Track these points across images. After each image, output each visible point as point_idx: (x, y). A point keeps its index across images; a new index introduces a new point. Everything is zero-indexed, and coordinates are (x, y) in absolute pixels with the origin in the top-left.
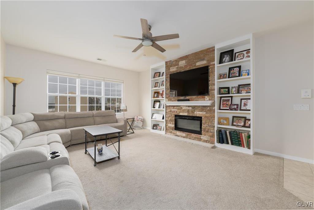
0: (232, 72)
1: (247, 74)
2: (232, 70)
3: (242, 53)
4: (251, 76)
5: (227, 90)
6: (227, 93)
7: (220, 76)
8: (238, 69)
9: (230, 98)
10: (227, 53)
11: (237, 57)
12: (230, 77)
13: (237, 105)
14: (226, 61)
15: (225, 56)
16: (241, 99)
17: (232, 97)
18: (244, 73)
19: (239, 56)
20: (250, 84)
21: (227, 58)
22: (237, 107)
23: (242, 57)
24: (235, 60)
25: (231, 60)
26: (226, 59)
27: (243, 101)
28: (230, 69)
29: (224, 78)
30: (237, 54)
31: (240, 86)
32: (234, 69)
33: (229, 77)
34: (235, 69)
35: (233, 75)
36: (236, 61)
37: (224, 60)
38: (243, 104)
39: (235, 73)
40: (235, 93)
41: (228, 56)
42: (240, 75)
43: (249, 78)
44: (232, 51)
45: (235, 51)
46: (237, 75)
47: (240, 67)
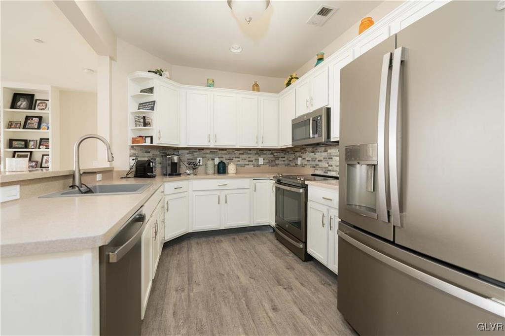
0: (29, 121)
1: (47, 128)
2: (30, 119)
3: (45, 102)
4: (50, 131)
5: (23, 143)
6: (24, 146)
7: (10, 124)
8: (38, 120)
9: (29, 154)
10: (25, 97)
11: (38, 105)
12: (27, 127)
13: (37, 162)
14: (22, 106)
15: (21, 99)
16: (43, 156)
17: (31, 152)
18: (44, 127)
19: (41, 105)
20: (48, 139)
21: (23, 103)
22: (36, 165)
23: (44, 107)
24: (34, 109)
25: (29, 107)
26: (21, 104)
27: (45, 157)
28: (27, 118)
29: (15, 127)
30: (38, 102)
31: (43, 140)
32: (32, 119)
33: (24, 128)
34: (34, 119)
35: (31, 126)
36: (37, 111)
37: (19, 103)
38: (44, 161)
39: (33, 124)
40: (33, 147)
41: (26, 101)
42: (39, 128)
43: (48, 132)
44: (33, 96)
45: (36, 97)
46: (36, 127)
47: (40, 118)
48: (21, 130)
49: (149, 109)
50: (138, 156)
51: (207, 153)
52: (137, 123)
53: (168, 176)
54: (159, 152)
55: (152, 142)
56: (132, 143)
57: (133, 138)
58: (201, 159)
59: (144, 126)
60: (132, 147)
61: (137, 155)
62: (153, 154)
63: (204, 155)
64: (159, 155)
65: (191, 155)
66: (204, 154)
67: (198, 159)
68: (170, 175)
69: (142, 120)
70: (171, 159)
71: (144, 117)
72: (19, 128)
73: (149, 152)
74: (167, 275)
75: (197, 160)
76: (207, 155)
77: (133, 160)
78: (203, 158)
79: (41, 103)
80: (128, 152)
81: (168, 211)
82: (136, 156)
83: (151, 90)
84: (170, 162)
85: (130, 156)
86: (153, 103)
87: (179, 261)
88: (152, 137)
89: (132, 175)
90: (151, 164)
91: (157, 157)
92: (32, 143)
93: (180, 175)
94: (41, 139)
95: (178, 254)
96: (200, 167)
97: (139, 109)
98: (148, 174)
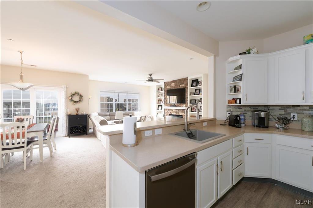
1: (202, 94)
5: (194, 101)
7: (190, 93)
9: (196, 105)
10: (195, 81)
11: (199, 84)
12: (195, 94)
13: (199, 109)
14: (194, 85)
16: (201, 106)
17: (197, 105)
20: (202, 99)
23: (201, 84)
25: (196, 85)
28: (196, 90)
34: (198, 90)
36: (199, 86)
39: (197, 92)
41: (195, 83)
42: (199, 94)
43: (202, 96)
44: (198, 80)
45: (199, 80)
46: (198, 94)
47: (200, 89)
48: (194, 96)
49: (238, 81)
50: (233, 112)
51: (305, 110)
52: (231, 91)
53: (255, 127)
54: (250, 108)
55: (240, 103)
56: (228, 104)
57: (228, 100)
58: (296, 115)
59: (235, 92)
60: (229, 105)
61: (231, 110)
62: (245, 110)
63: (301, 112)
64: (250, 110)
65: (283, 111)
66: (301, 110)
67: (292, 115)
68: (257, 126)
69: (233, 88)
70: (259, 115)
71: (235, 87)
72: (193, 95)
73: (242, 109)
74: (236, 202)
75: (290, 115)
76: (305, 112)
77: (229, 114)
78: (298, 113)
79: (200, 82)
80: (225, 109)
81: (248, 155)
82: (232, 112)
83: (240, 67)
84: (258, 117)
85: (227, 112)
86: (241, 75)
87: (252, 197)
88: (240, 99)
89: (228, 123)
90: (238, 118)
91: (248, 112)
92: (197, 101)
93: (267, 127)
94: (200, 99)
95: (254, 191)
96: (294, 122)
97: (233, 81)
98: (236, 125)
